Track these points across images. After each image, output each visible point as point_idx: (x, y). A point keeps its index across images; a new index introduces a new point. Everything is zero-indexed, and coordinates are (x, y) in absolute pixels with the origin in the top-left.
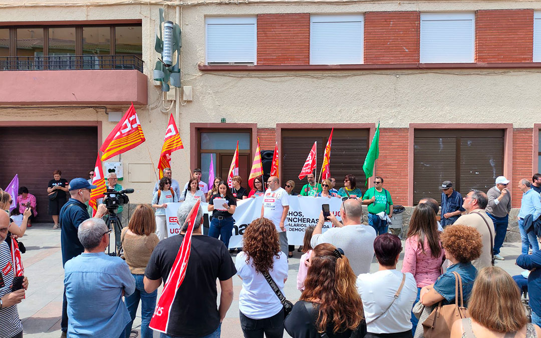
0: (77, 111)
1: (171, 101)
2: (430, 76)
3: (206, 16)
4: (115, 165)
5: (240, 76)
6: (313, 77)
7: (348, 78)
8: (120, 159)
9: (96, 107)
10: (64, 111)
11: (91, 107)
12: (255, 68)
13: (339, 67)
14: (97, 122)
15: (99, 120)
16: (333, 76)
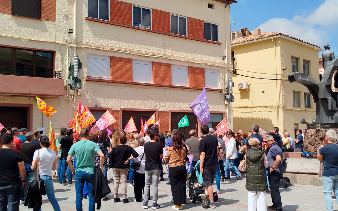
0: (18, 98)
1: (72, 95)
2: (175, 91)
3: (88, 54)
4: (43, 129)
5: (104, 84)
6: (135, 88)
7: (148, 89)
8: (43, 126)
9: (29, 96)
10: (10, 98)
11: (27, 96)
12: (111, 82)
13: (145, 84)
14: (30, 104)
15: (31, 104)
16: (142, 88)
